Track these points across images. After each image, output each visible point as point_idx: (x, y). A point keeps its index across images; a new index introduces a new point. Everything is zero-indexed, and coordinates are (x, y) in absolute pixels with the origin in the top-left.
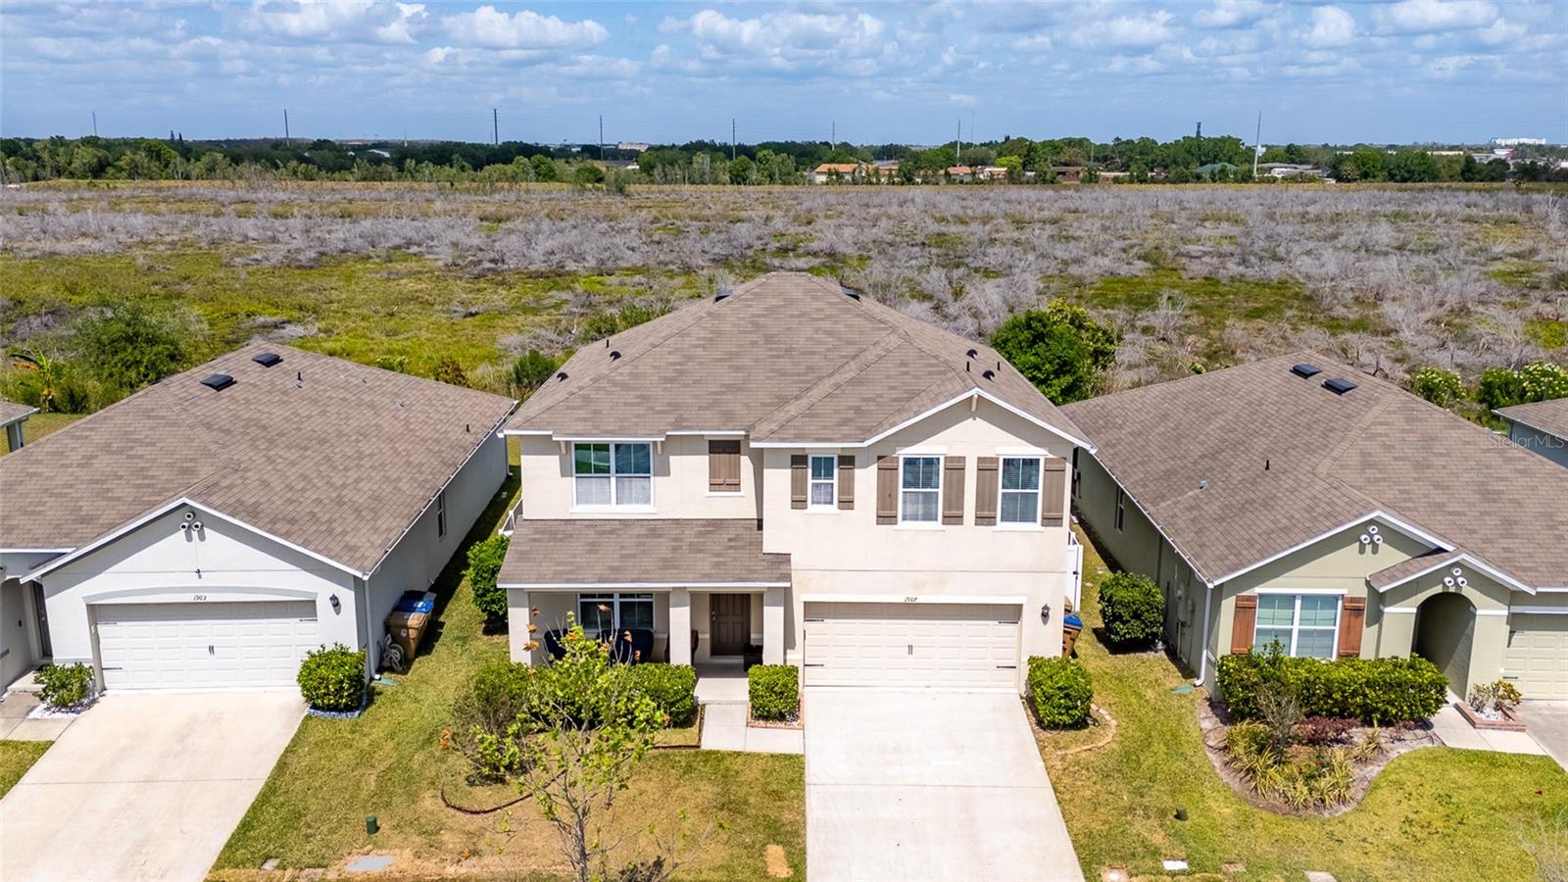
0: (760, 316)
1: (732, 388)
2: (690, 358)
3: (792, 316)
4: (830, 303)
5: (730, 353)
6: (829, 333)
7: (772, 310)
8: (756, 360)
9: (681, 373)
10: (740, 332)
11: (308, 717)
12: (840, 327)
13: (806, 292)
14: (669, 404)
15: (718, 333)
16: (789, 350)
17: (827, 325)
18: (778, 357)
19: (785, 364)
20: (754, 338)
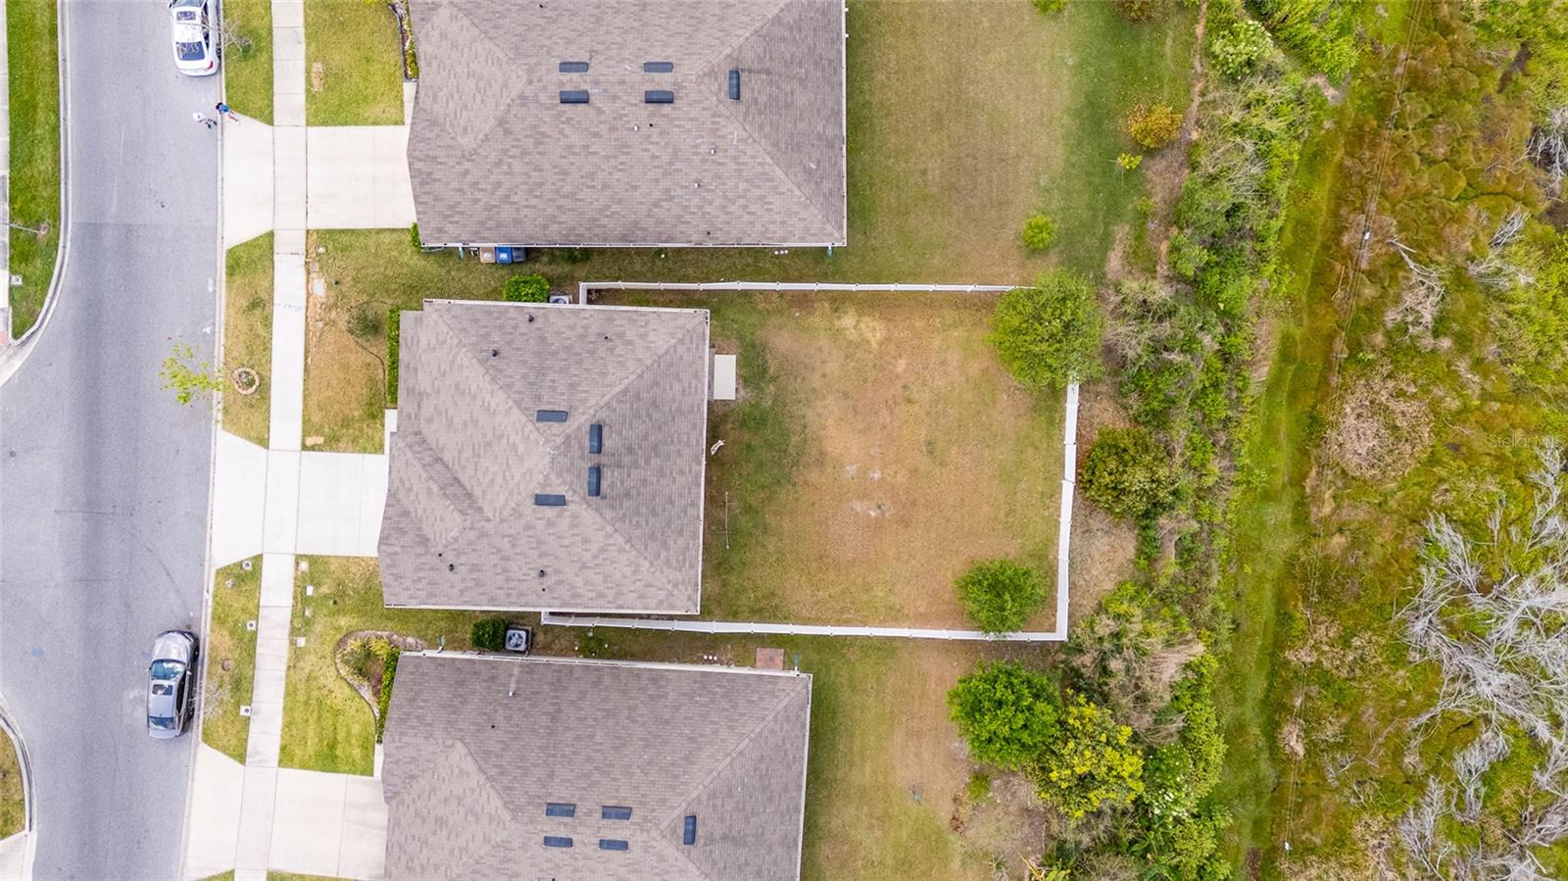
0: (508, 439)
1: (450, 423)
2: (474, 397)
3: (508, 459)
4: (519, 484)
5: (477, 421)
6: (492, 482)
7: (514, 447)
8: (471, 437)
9: (463, 393)
10: (494, 428)
11: (408, 230)
12: (497, 488)
13: (530, 471)
14: (439, 389)
15: (494, 414)
16: (479, 456)
17: (499, 480)
18: (474, 449)
19: (468, 453)
20: (490, 436)
